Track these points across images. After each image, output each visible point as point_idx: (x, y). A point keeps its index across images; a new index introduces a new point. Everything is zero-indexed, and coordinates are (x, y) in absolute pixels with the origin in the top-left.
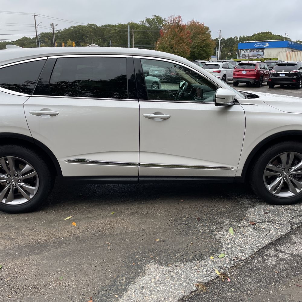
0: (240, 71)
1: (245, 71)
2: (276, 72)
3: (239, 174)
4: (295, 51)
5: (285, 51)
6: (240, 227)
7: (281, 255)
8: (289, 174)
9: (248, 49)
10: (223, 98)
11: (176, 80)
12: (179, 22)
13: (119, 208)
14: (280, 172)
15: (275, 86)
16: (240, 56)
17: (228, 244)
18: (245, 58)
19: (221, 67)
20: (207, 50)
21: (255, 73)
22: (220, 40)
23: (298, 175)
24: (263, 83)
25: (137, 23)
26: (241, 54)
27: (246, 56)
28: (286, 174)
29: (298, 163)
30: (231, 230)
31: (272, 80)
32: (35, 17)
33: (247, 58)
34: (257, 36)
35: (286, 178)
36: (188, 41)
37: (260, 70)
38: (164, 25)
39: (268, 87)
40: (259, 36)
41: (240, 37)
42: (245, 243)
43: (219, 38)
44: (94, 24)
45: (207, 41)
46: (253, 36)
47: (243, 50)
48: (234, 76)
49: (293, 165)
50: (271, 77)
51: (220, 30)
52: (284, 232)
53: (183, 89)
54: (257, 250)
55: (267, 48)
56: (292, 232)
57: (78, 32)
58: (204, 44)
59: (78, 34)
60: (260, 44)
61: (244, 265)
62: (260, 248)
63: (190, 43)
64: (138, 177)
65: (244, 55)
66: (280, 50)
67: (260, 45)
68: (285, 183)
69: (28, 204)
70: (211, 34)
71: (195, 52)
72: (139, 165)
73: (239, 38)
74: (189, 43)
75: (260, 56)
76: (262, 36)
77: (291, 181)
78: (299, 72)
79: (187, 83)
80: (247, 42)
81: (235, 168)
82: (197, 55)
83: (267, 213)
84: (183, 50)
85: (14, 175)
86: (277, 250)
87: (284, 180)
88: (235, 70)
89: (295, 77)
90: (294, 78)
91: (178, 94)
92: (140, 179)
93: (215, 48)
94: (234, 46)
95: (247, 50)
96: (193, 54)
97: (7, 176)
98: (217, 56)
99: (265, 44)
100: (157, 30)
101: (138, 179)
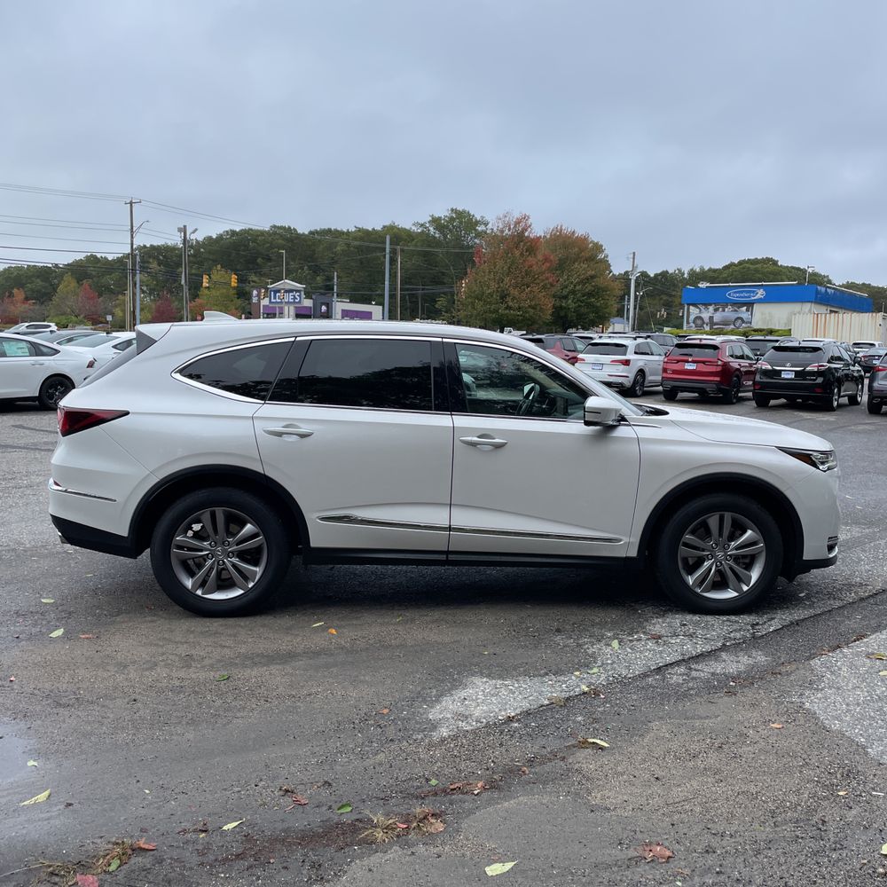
0: (678, 361)
1: (693, 362)
2: (769, 367)
3: (633, 553)
4: (836, 312)
5: (810, 311)
6: (631, 641)
7: (694, 674)
8: (726, 555)
9: (710, 305)
10: (597, 412)
11: (515, 381)
12: (525, 230)
13: (409, 614)
14: (709, 551)
15: (772, 402)
16: (688, 323)
17: (607, 659)
18: (702, 326)
19: (631, 349)
20: (599, 304)
21: (719, 369)
22: (633, 278)
23: (744, 557)
24: (740, 395)
25: (408, 228)
26: (692, 318)
27: (704, 323)
28: (720, 554)
29: (742, 535)
30: (615, 644)
31: (764, 386)
32: (131, 205)
33: (707, 328)
34: (736, 268)
35: (721, 563)
36: (547, 279)
37: (732, 360)
38: (479, 235)
39: (753, 403)
40: (744, 268)
41: (692, 270)
42: (636, 658)
43: (632, 274)
44: (289, 228)
45: (599, 282)
46: (726, 268)
47: (694, 305)
48: (665, 375)
49: (732, 538)
50: (758, 378)
51: (634, 253)
52: (708, 648)
53: (531, 398)
54: (655, 667)
55: (760, 301)
56: (724, 648)
57: (245, 246)
58: (589, 288)
59: (244, 251)
60: (742, 292)
61: (630, 683)
62: (661, 664)
63: (552, 285)
64: (448, 553)
65: (700, 318)
66: (796, 307)
67: (742, 295)
68: (719, 572)
69: (245, 599)
70: (610, 260)
71: (565, 308)
72: (450, 529)
73: (689, 274)
74: (549, 286)
75: (743, 322)
76: (749, 268)
77: (731, 568)
78: (830, 369)
79: (537, 386)
80: (708, 285)
81: (625, 540)
82: (572, 316)
83: (685, 625)
84: (533, 303)
85: (223, 543)
86: (690, 669)
87: (716, 566)
88: (666, 360)
89: (820, 380)
90: (817, 382)
91: (521, 407)
92: (451, 557)
93: (622, 298)
94: (674, 293)
95: (706, 305)
96: (562, 314)
97: (210, 544)
98: (628, 319)
99: (754, 292)
100: (462, 247)
101: (447, 557)
